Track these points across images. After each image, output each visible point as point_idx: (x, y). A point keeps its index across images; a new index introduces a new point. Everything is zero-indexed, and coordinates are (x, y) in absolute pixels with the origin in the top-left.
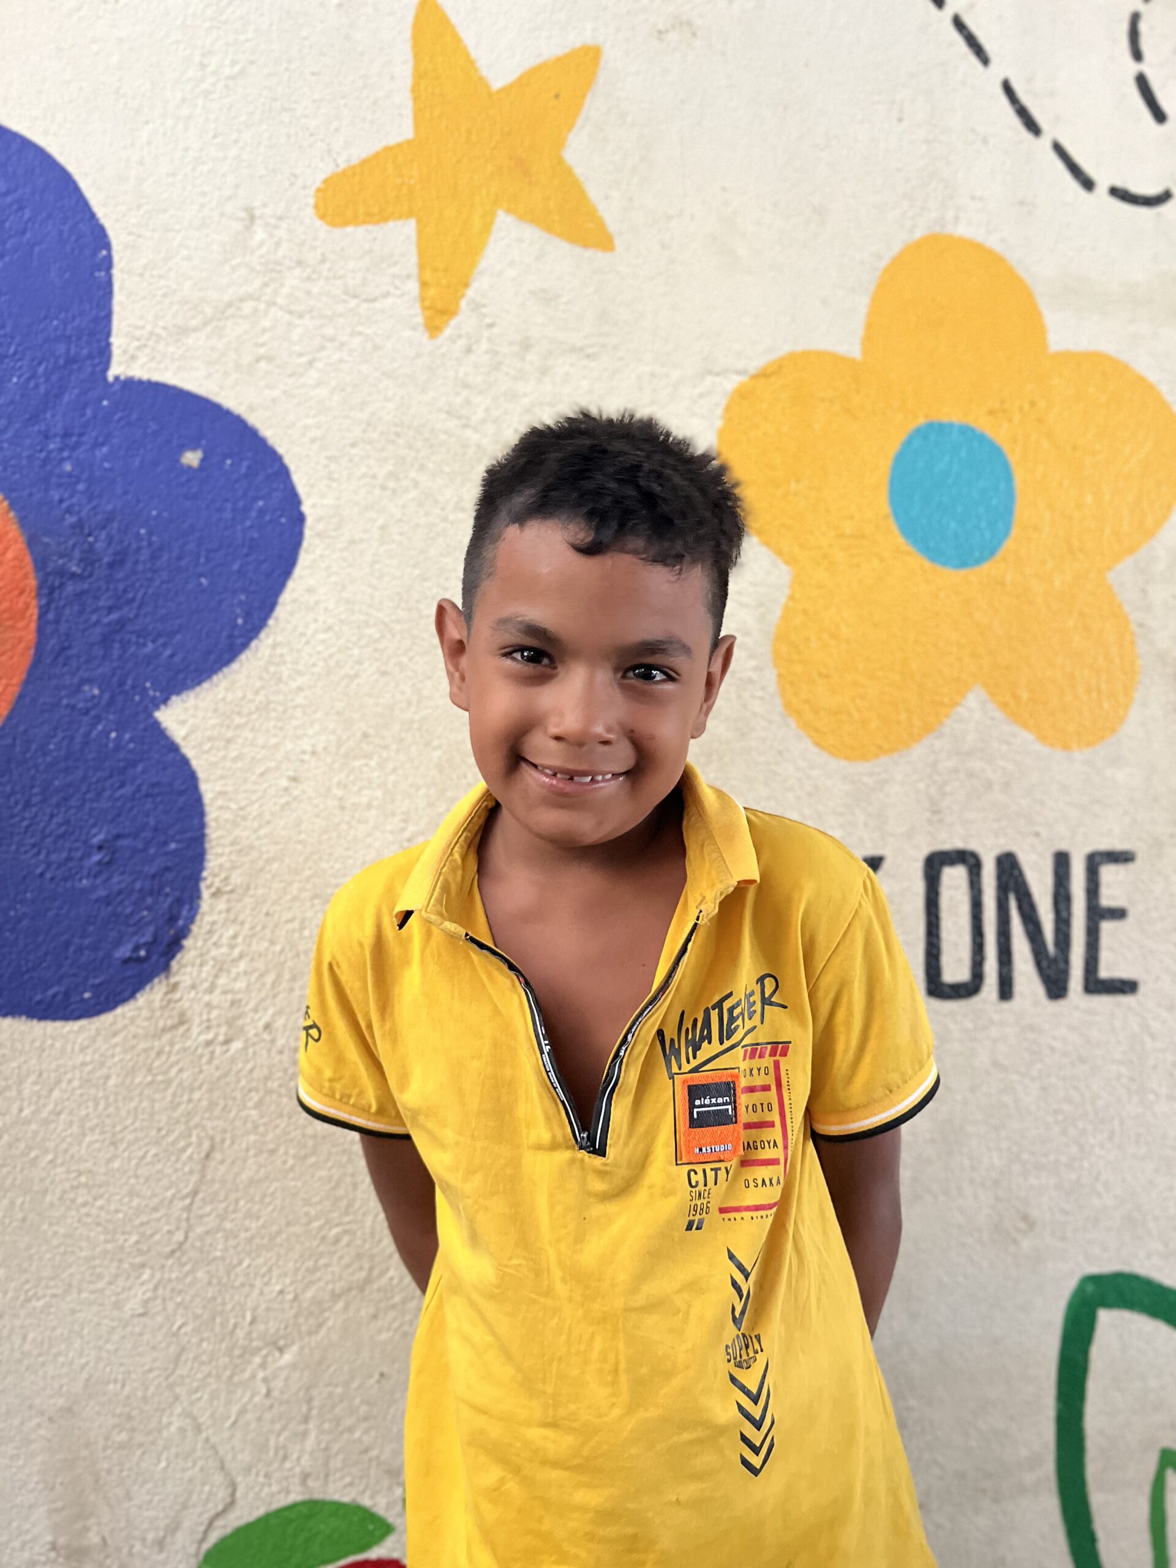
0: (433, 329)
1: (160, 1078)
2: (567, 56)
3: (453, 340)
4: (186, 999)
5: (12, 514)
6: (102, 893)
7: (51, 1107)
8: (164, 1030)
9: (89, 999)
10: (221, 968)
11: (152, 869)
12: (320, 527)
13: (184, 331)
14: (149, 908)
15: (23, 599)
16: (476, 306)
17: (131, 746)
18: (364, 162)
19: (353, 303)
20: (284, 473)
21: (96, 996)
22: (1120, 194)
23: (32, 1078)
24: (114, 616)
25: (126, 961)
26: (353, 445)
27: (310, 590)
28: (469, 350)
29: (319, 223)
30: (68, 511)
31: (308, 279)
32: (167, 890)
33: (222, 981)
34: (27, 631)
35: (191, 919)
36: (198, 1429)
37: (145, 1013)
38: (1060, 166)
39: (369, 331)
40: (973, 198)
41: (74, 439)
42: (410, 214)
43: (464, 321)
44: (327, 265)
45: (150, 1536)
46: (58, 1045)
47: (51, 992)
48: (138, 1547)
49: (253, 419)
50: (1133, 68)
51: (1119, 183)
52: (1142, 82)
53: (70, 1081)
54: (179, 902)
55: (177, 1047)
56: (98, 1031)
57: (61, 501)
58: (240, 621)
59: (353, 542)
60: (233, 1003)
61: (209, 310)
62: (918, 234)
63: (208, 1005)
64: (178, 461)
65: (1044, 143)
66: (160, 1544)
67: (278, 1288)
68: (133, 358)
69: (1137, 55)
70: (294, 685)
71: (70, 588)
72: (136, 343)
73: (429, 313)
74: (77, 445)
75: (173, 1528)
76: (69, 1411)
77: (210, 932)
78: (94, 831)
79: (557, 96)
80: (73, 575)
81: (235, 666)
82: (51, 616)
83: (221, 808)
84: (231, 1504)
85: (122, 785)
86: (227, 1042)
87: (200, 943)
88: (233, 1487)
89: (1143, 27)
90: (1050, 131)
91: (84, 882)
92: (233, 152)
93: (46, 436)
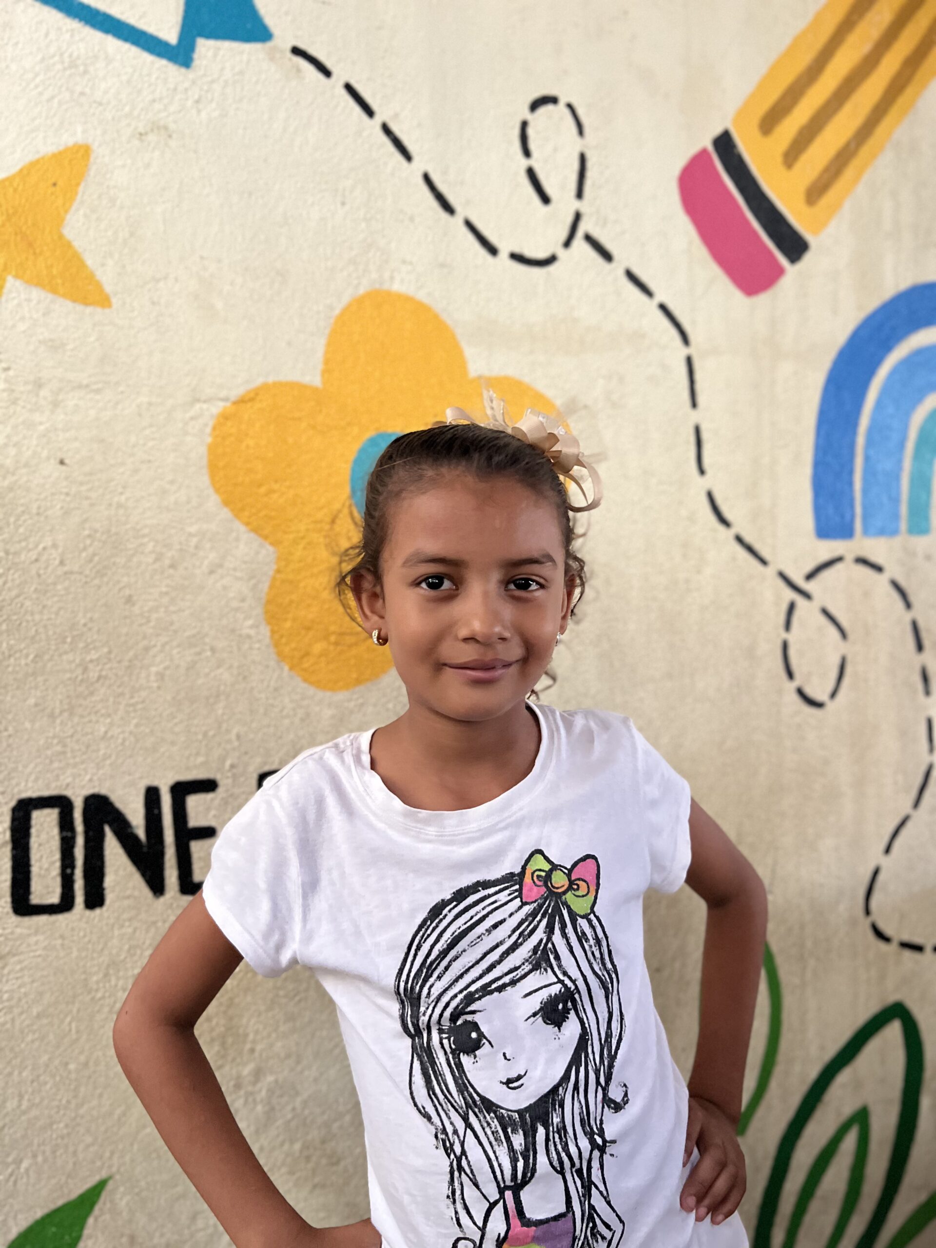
2: (60, 153)
22: (517, 258)
38: (471, 239)
40: (404, 262)
50: (524, 163)
51: (517, 250)
52: (531, 174)
62: (362, 291)
65: (457, 222)
79: (55, 184)
89: (531, 132)
90: (462, 211)
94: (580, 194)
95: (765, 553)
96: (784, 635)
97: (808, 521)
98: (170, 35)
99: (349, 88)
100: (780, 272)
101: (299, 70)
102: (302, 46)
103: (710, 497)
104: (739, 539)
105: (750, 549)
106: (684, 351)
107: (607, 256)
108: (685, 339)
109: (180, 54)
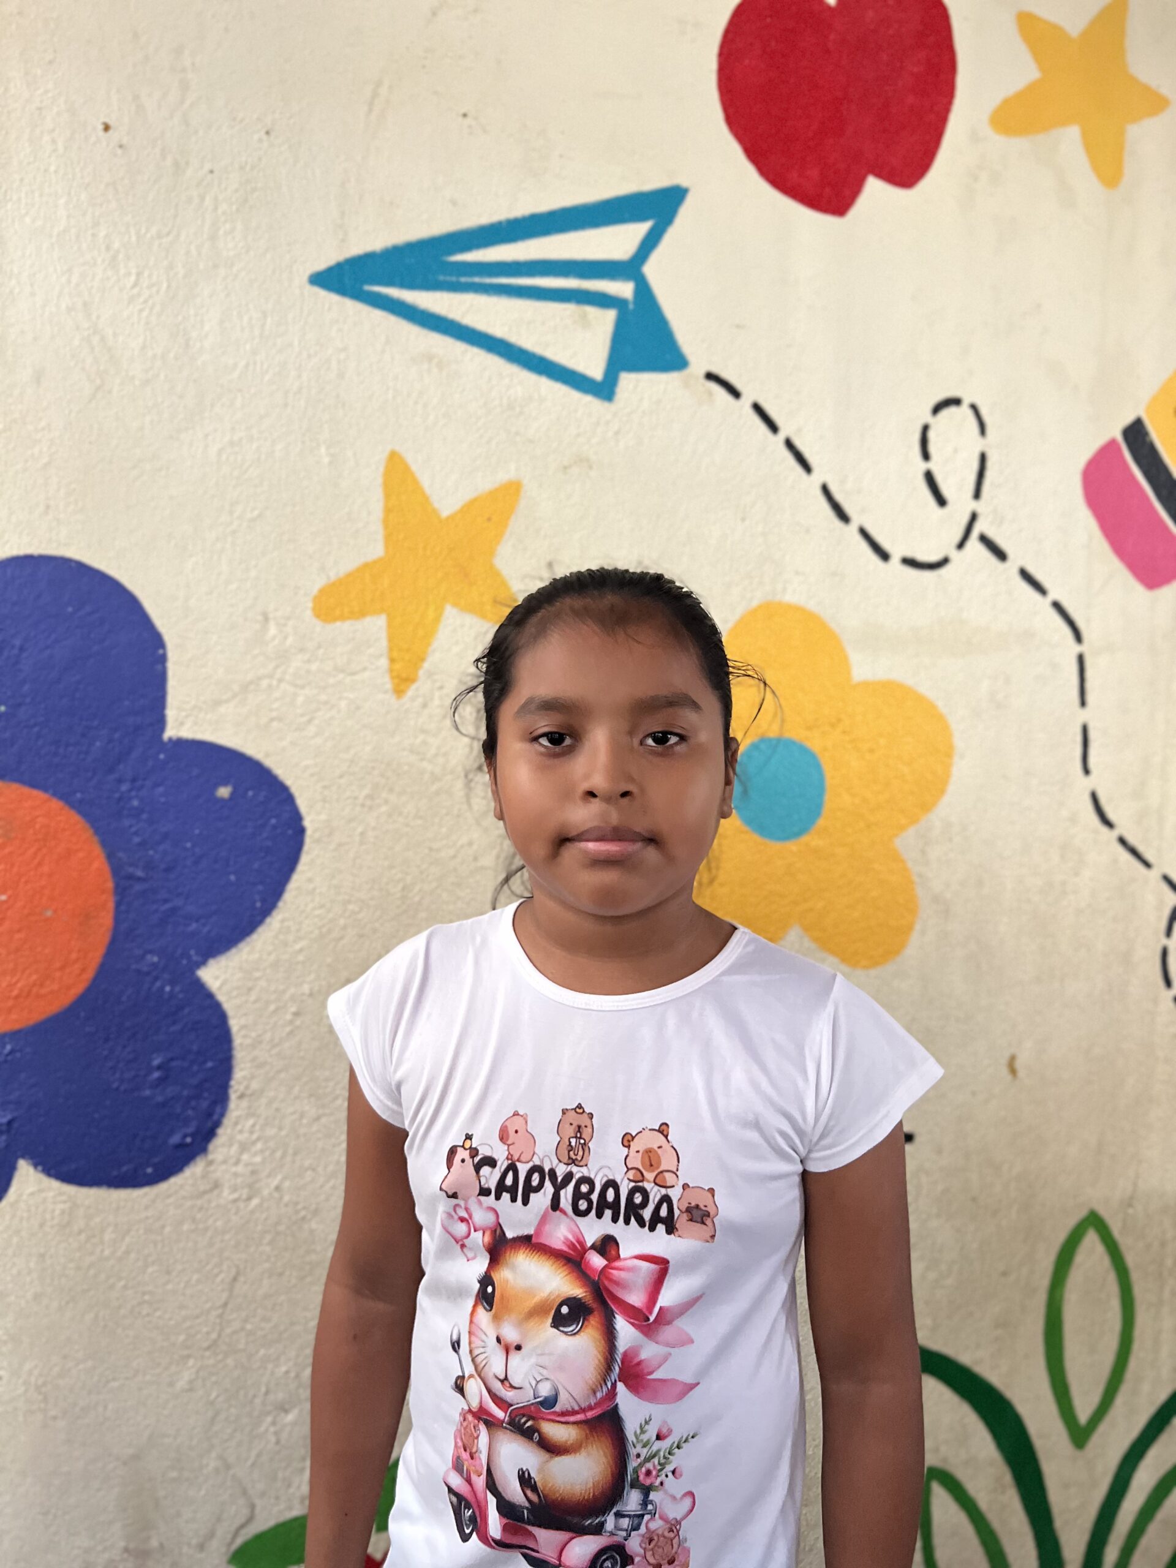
0: (399, 692)
1: (201, 1226)
2: (496, 490)
3: (413, 699)
4: (219, 1172)
5: (96, 839)
6: (160, 1099)
7: (123, 1248)
8: (205, 1192)
9: (151, 1174)
10: (244, 1148)
11: (194, 1081)
12: (317, 835)
13: (217, 703)
14: (193, 1109)
15: (104, 897)
16: (430, 674)
17: (181, 996)
18: (349, 575)
19: (341, 676)
20: (289, 798)
21: (155, 1170)
22: (910, 562)
23: (110, 1229)
24: (168, 906)
25: (178, 1147)
26: (341, 777)
27: (310, 880)
28: (425, 705)
29: (315, 621)
30: (136, 833)
31: (309, 661)
32: (206, 1095)
33: (245, 1157)
34: (106, 920)
35: (222, 1115)
36: (228, 1467)
37: (190, 1182)
38: (864, 546)
39: (351, 696)
40: (797, 573)
41: (139, 783)
42: (382, 610)
43: (421, 686)
44: (321, 651)
45: (194, 1542)
46: (129, 1205)
47: (125, 1169)
48: (185, 1549)
49: (268, 762)
50: (923, 466)
51: (909, 554)
52: (929, 478)
53: (137, 1230)
54: (214, 1103)
55: (213, 1204)
57: (131, 826)
58: (258, 905)
59: (340, 845)
60: (253, 1173)
61: (236, 688)
62: (755, 603)
63: (236, 1175)
64: (213, 794)
65: (853, 528)
66: (201, 1547)
67: (284, 1369)
68: (182, 724)
70: (298, 947)
71: (138, 887)
72: (184, 714)
73: (396, 681)
74: (142, 787)
75: (211, 1535)
76: (136, 1457)
77: (236, 1124)
78: (155, 1055)
79: (489, 519)
80: (139, 879)
81: (254, 936)
82: (123, 908)
83: (245, 1036)
84: (250, 1519)
85: (174, 1023)
86: (249, 1199)
87: (229, 1131)
88: (253, 1507)
89: (932, 435)
90: (857, 520)
91: (147, 1093)
92: (253, 573)
93: (120, 781)
94: (977, 495)
95: (1149, 856)
96: (1164, 941)
98: (596, 370)
99: (757, 408)
101: (710, 394)
102: (716, 370)
103: (1095, 798)
104: (1122, 841)
105: (1134, 852)
106: (1075, 649)
107: (1001, 555)
108: (1078, 637)
109: (604, 389)
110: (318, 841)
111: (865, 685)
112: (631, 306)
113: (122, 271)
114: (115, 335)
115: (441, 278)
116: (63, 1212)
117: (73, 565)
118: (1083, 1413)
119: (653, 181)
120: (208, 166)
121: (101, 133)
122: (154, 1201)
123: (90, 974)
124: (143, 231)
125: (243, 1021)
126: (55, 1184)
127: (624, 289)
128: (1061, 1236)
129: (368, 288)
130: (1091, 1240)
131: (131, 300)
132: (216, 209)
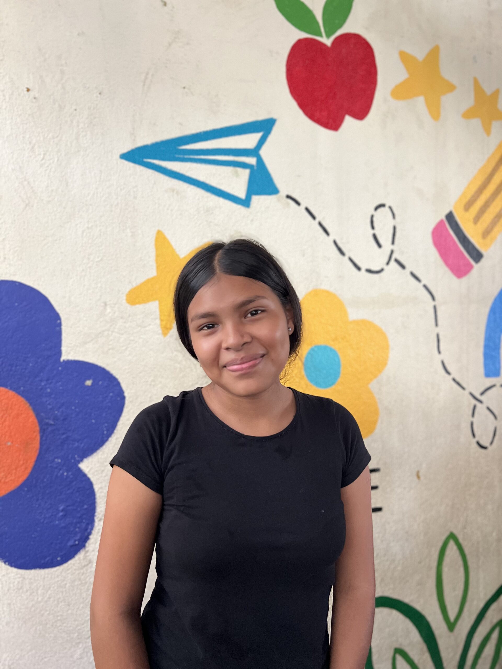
0: (164, 334)
1: (83, 582)
3: (170, 337)
4: (90, 555)
5: (30, 408)
6: (63, 525)
7: (47, 596)
8: (85, 566)
9: (59, 560)
11: (79, 515)
12: (131, 399)
13: (85, 343)
14: (79, 528)
15: (35, 434)
17: (71, 476)
18: (142, 284)
19: (139, 328)
20: (118, 384)
21: (62, 558)
22: (369, 271)
23: (41, 588)
24: (64, 436)
25: (72, 546)
26: (140, 373)
27: (128, 420)
29: (127, 305)
30: (49, 404)
31: (125, 322)
32: (84, 521)
34: (36, 444)
35: (92, 529)
37: (78, 562)
38: (351, 265)
39: (144, 337)
40: (326, 277)
41: (50, 381)
42: (156, 299)
44: (130, 318)
46: (50, 576)
47: (47, 559)
49: (108, 368)
50: (372, 232)
51: (369, 268)
52: (375, 237)
53: (54, 587)
54: (88, 524)
55: (89, 571)
56: (63, 570)
57: (46, 401)
58: (105, 432)
59: (141, 403)
61: (93, 336)
62: (310, 289)
64: (84, 384)
65: (346, 258)
68: (69, 353)
69: (373, 228)
71: (50, 429)
72: (70, 349)
73: (163, 329)
74: (51, 383)
77: (98, 532)
78: (60, 505)
80: (51, 425)
81: (104, 447)
82: (44, 438)
83: (101, 493)
85: (69, 489)
87: (95, 536)
89: (375, 219)
90: (348, 254)
91: (57, 522)
92: (99, 285)
93: (41, 381)
94: (393, 243)
95: (464, 385)
96: (472, 419)
97: (481, 370)
98: (242, 195)
99: (307, 209)
100: (471, 267)
101: (288, 204)
102: (291, 194)
103: (443, 363)
104: (454, 380)
105: (458, 384)
106: (432, 303)
107: (403, 267)
108: (433, 298)
109: (246, 203)
110: (131, 402)
111: (354, 322)
112: (255, 168)
113: (37, 153)
114: (34, 181)
115: (177, 156)
116: (19, 582)
117: (17, 284)
118: (452, 617)
119: (262, 116)
120: (74, 107)
121: (26, 92)
122: (61, 573)
123: (29, 470)
124: (46, 135)
125: (99, 486)
126: (14, 571)
127: (252, 161)
128: (440, 544)
129: (146, 160)
130: (452, 544)
131: (41, 166)
132: (78, 126)
